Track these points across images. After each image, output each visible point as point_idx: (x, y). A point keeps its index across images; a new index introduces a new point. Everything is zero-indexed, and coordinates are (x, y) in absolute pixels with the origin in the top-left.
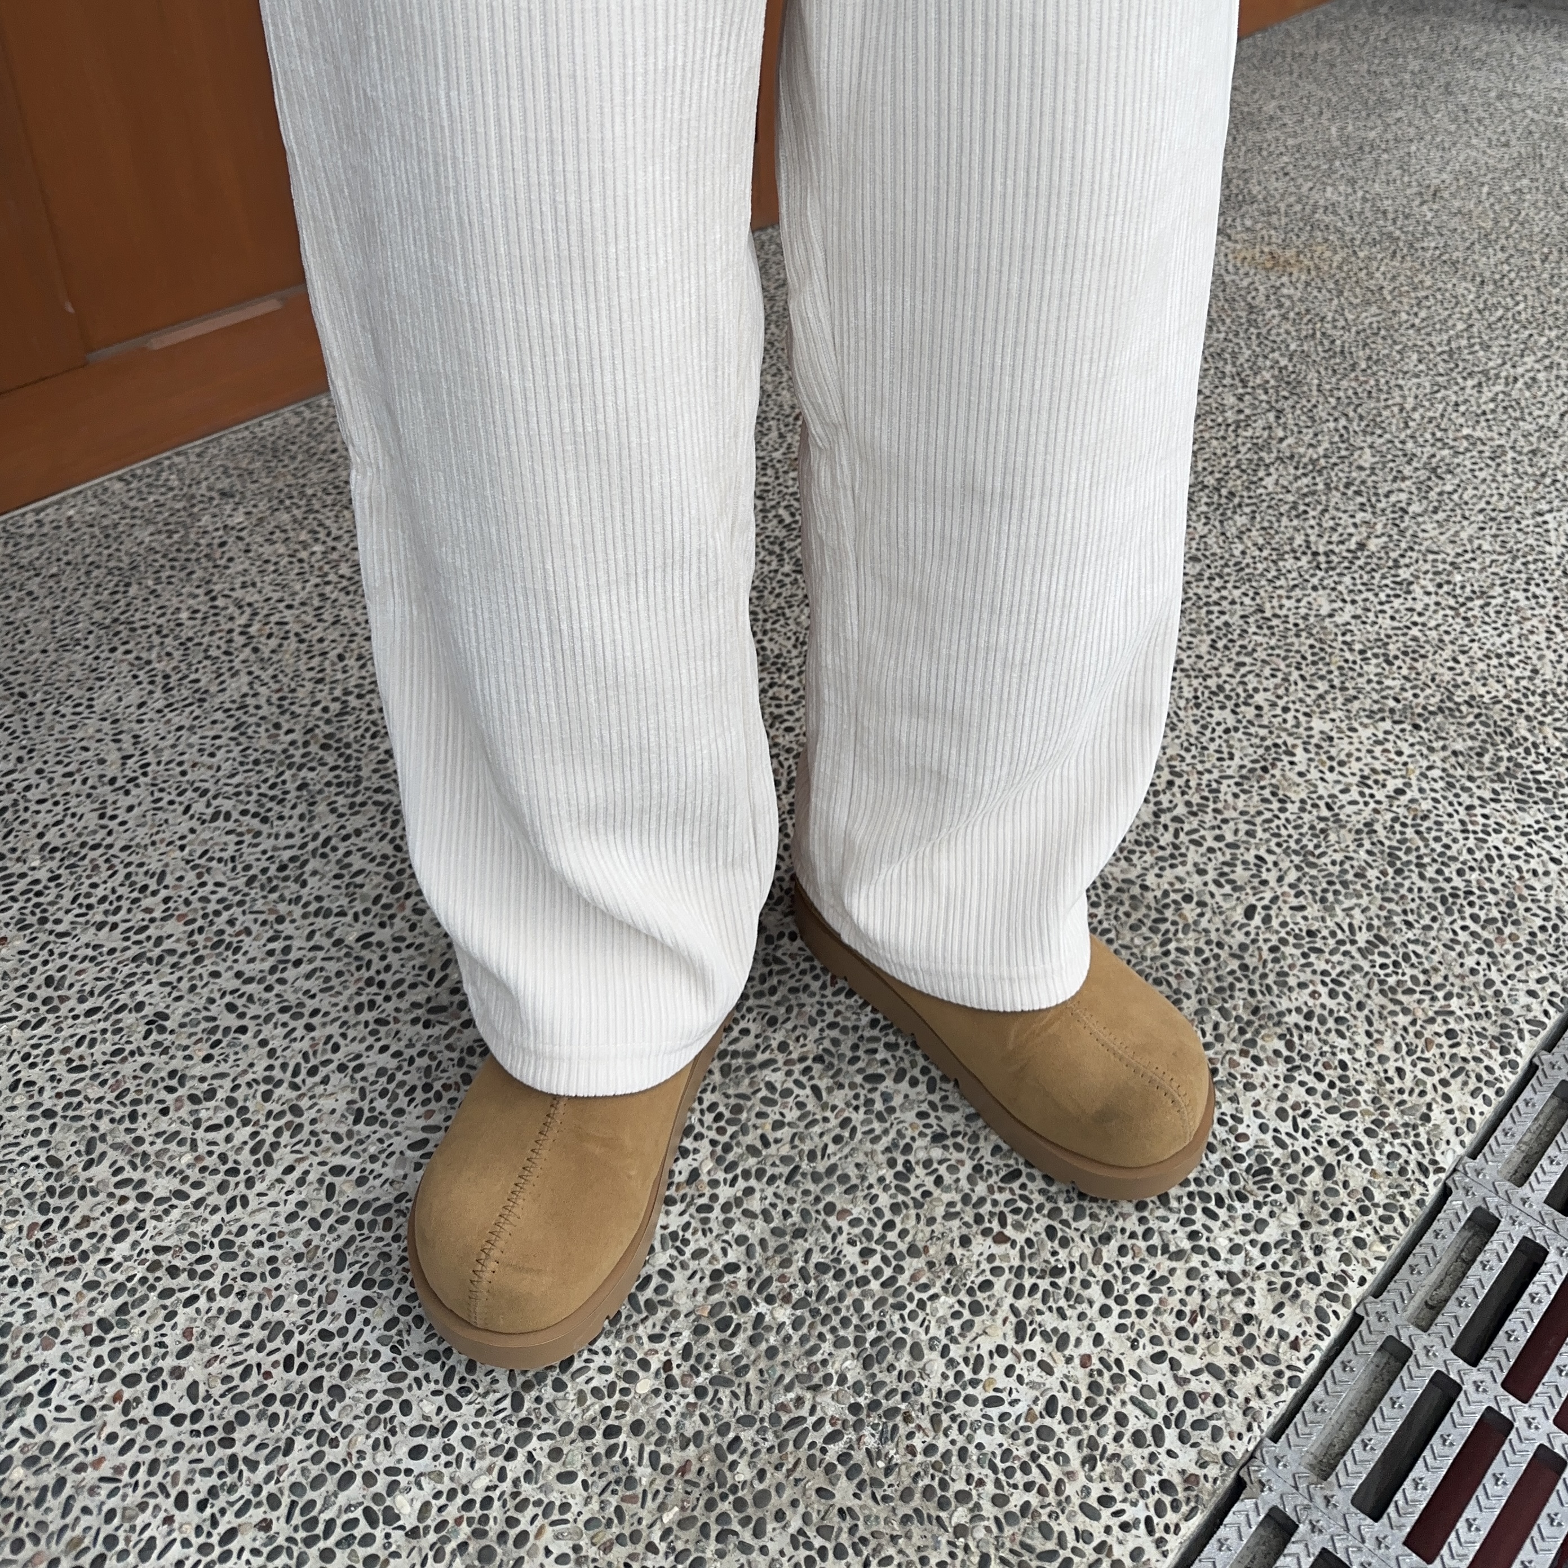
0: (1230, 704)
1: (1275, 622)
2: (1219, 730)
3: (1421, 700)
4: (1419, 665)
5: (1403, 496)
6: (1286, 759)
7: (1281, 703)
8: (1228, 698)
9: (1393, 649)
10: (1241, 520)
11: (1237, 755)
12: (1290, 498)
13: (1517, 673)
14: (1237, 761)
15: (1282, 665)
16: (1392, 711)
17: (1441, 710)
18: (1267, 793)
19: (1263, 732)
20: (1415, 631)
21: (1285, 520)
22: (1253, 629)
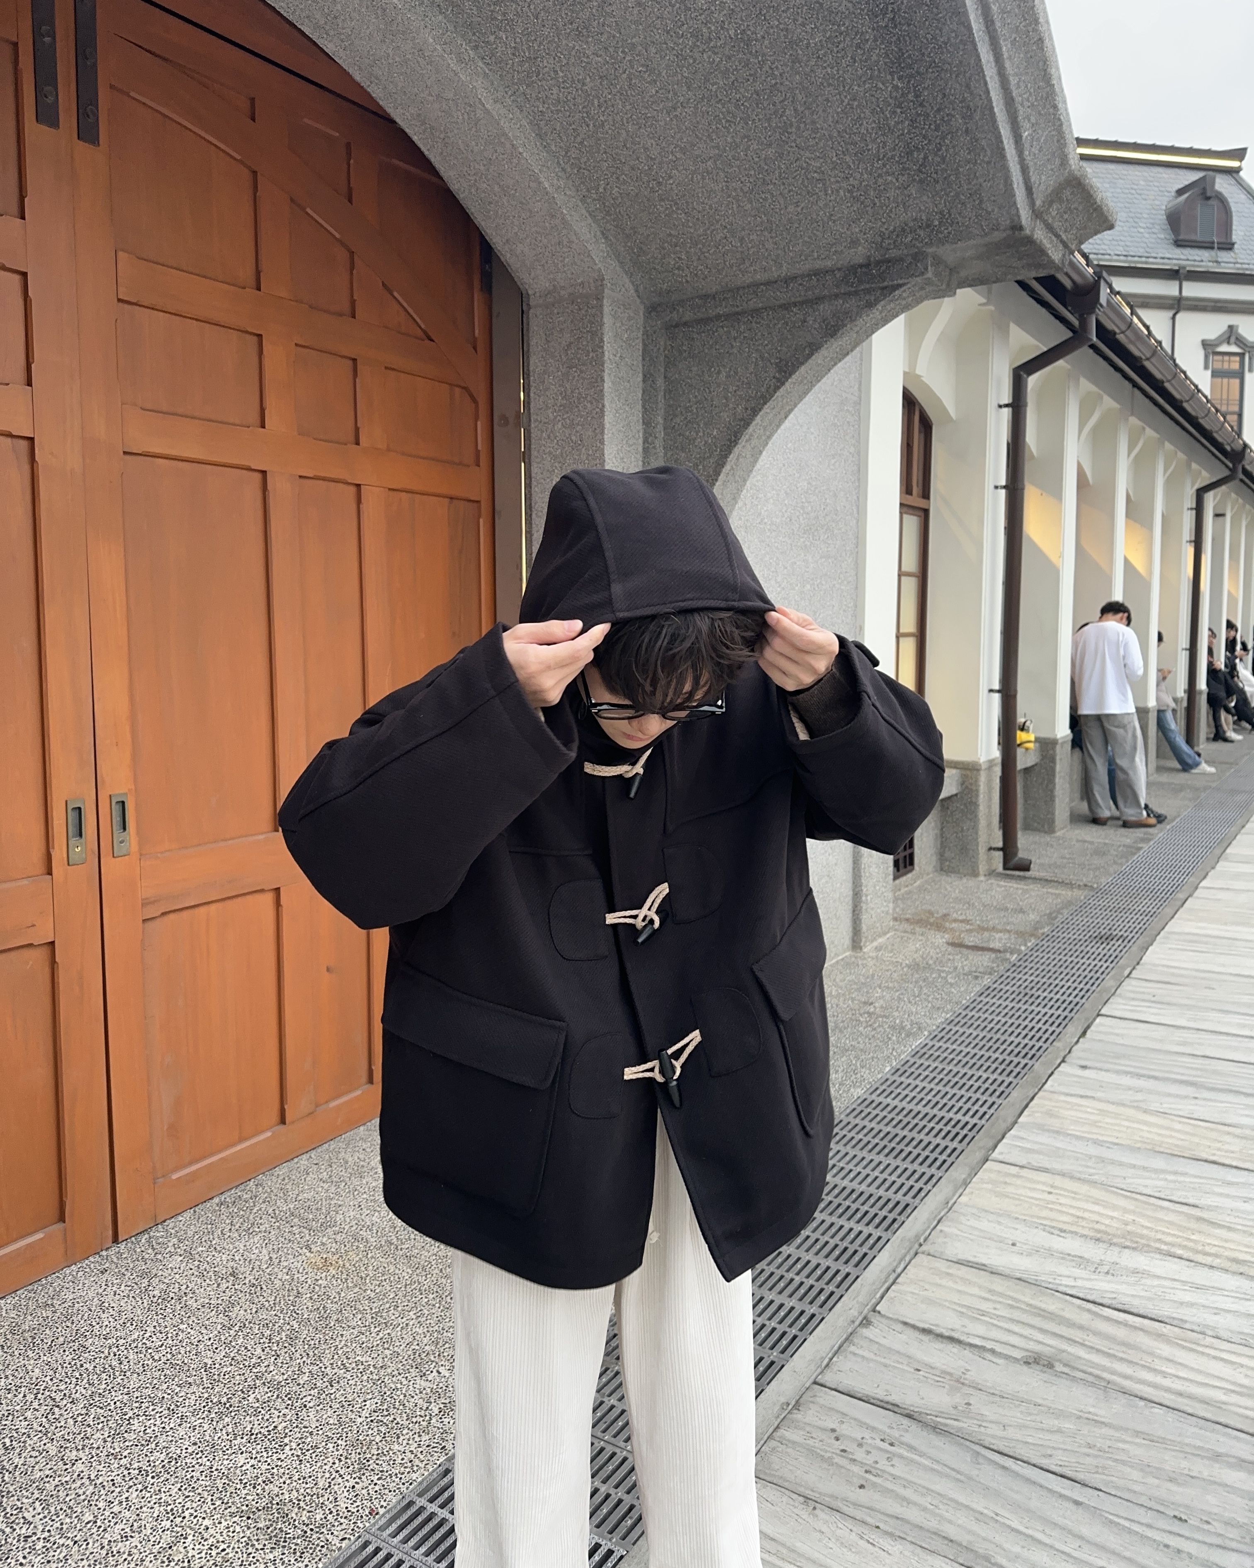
0: (172, 1518)
1: (216, 1473)
2: (161, 1531)
3: (258, 1505)
4: (266, 1488)
5: (309, 1398)
6: (182, 1541)
7: (195, 1514)
8: (173, 1514)
9: (260, 1480)
10: (227, 1420)
11: (162, 1541)
12: (257, 1405)
13: (308, 1486)
14: (161, 1545)
15: (205, 1494)
16: (242, 1511)
17: (264, 1508)
18: (165, 1559)
19: (180, 1529)
20: (275, 1470)
21: (248, 1418)
22: (203, 1477)
